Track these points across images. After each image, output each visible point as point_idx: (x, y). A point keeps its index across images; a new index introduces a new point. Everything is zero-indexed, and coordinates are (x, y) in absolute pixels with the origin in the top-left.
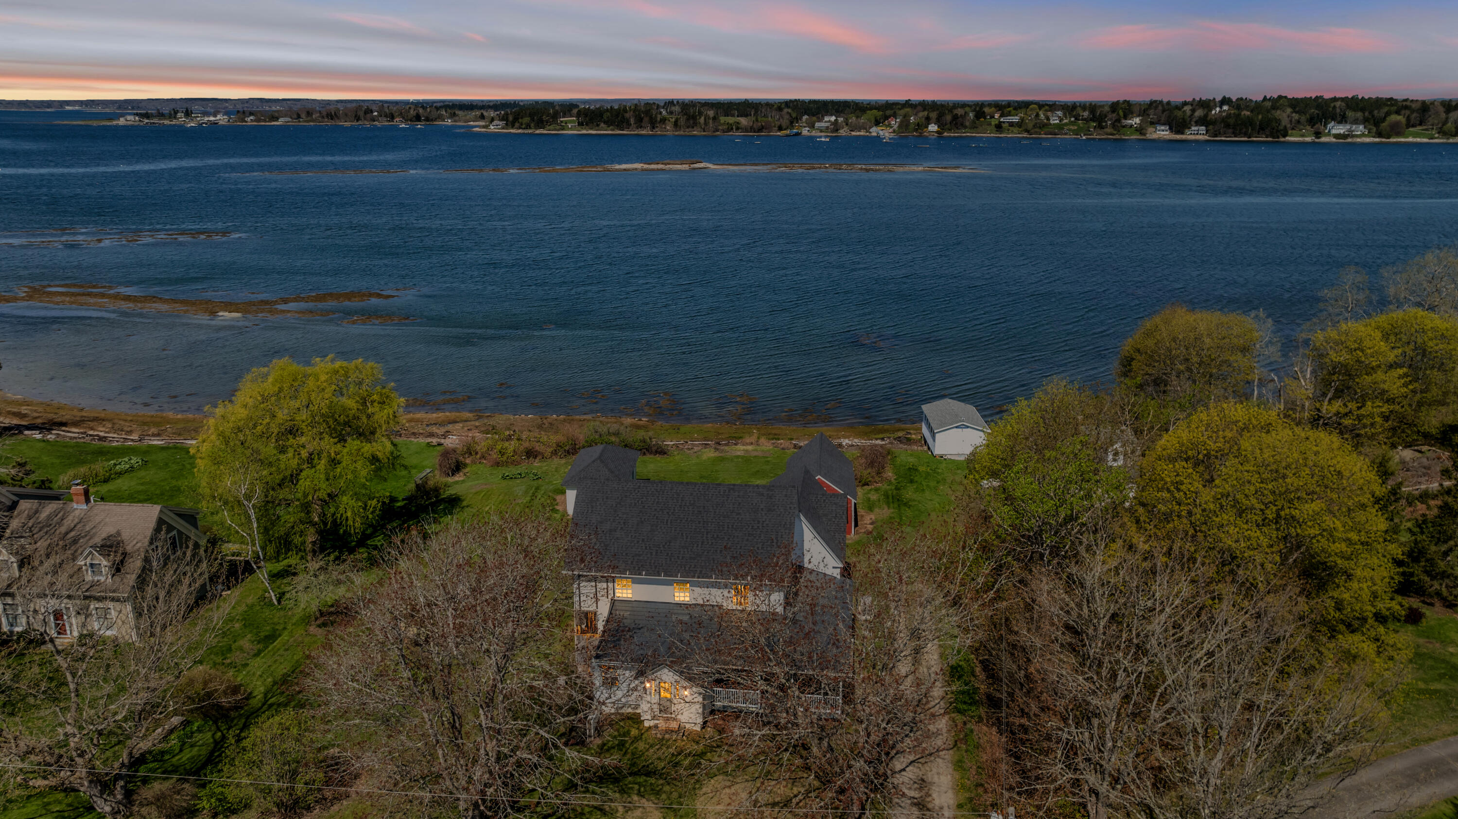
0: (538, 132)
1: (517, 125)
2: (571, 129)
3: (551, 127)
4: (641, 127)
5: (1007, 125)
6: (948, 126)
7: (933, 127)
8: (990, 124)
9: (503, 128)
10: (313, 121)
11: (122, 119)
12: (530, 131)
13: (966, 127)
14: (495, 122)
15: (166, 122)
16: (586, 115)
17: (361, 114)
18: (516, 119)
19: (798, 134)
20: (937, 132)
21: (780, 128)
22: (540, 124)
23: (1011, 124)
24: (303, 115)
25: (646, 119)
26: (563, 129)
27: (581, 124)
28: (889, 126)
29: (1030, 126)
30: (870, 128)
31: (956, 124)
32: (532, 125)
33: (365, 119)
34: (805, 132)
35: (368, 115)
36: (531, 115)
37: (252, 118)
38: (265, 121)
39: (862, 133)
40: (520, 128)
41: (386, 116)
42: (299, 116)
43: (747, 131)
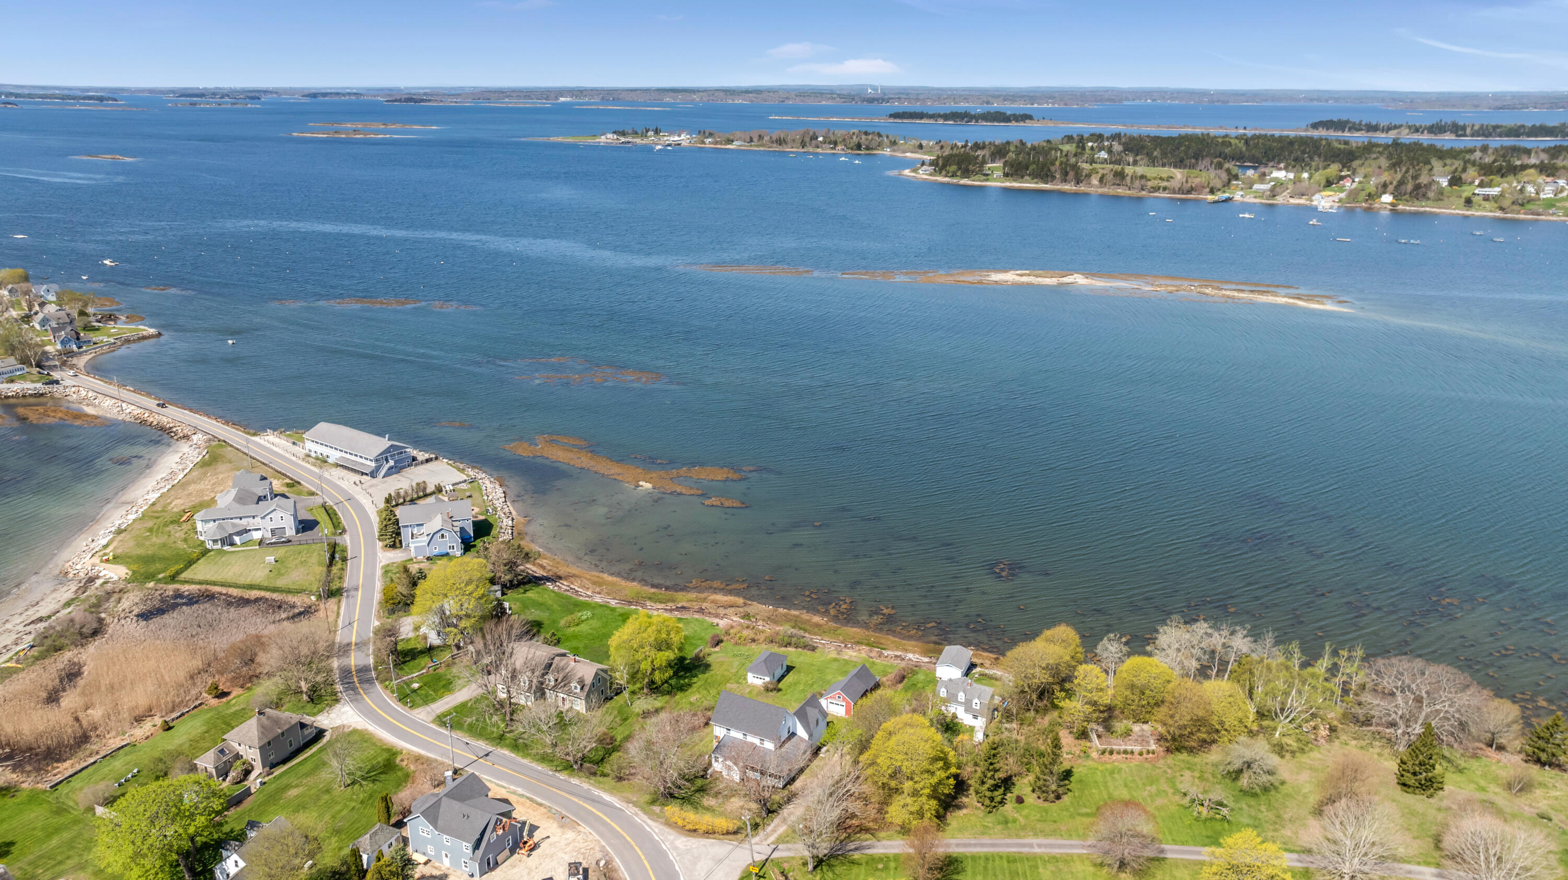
0: (964, 181)
1: (944, 173)
2: (995, 180)
3: (976, 177)
4: (1065, 181)
5: (1480, 198)
6: (1407, 196)
7: (1387, 198)
8: (1461, 197)
9: (931, 175)
10: (763, 145)
11: (603, 137)
12: (955, 180)
13: (1428, 199)
14: (925, 167)
15: (638, 141)
16: (1012, 166)
17: (807, 139)
18: (944, 166)
19: (1228, 200)
20: (1392, 204)
21: (1212, 192)
22: (966, 173)
23: (1486, 198)
24: (755, 139)
25: (1071, 174)
26: (987, 180)
27: (1006, 175)
28: (1341, 190)
29: (1506, 203)
30: (1313, 195)
31: (1418, 194)
32: (959, 173)
33: (810, 145)
34: (1238, 196)
35: (814, 142)
36: (959, 164)
37: (710, 140)
38: (721, 144)
39: (1302, 201)
40: (946, 176)
41: (830, 143)
42: (751, 140)
43: (1174, 192)
